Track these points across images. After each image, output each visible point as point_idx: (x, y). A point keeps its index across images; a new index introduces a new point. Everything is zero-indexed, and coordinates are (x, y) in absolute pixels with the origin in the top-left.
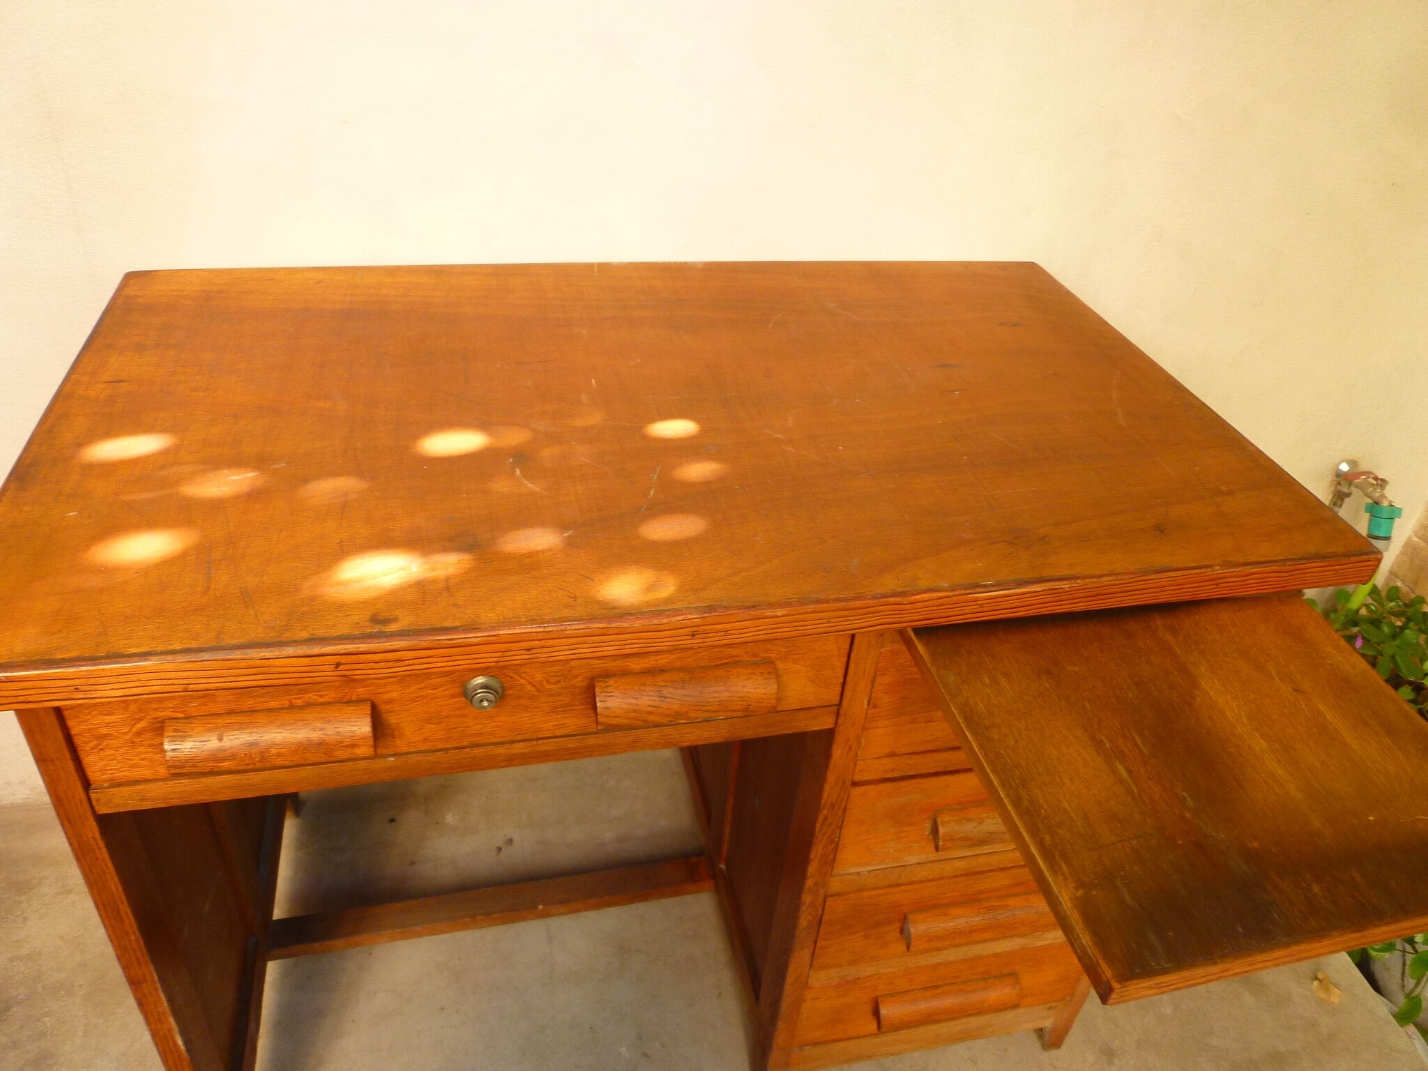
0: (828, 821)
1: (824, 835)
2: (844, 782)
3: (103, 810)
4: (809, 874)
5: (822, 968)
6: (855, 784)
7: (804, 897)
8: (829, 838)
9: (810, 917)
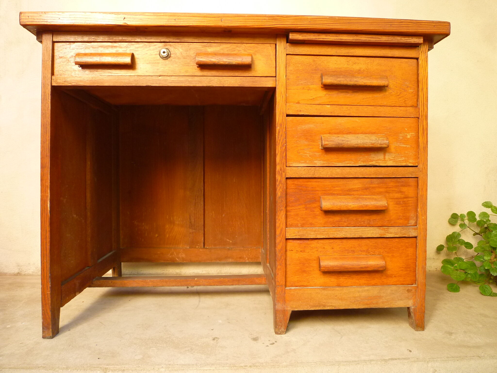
0: (280, 134)
1: (280, 140)
2: (283, 113)
3: (54, 84)
4: (277, 163)
5: (291, 226)
6: (288, 116)
7: (277, 176)
8: (282, 143)
9: (281, 190)
